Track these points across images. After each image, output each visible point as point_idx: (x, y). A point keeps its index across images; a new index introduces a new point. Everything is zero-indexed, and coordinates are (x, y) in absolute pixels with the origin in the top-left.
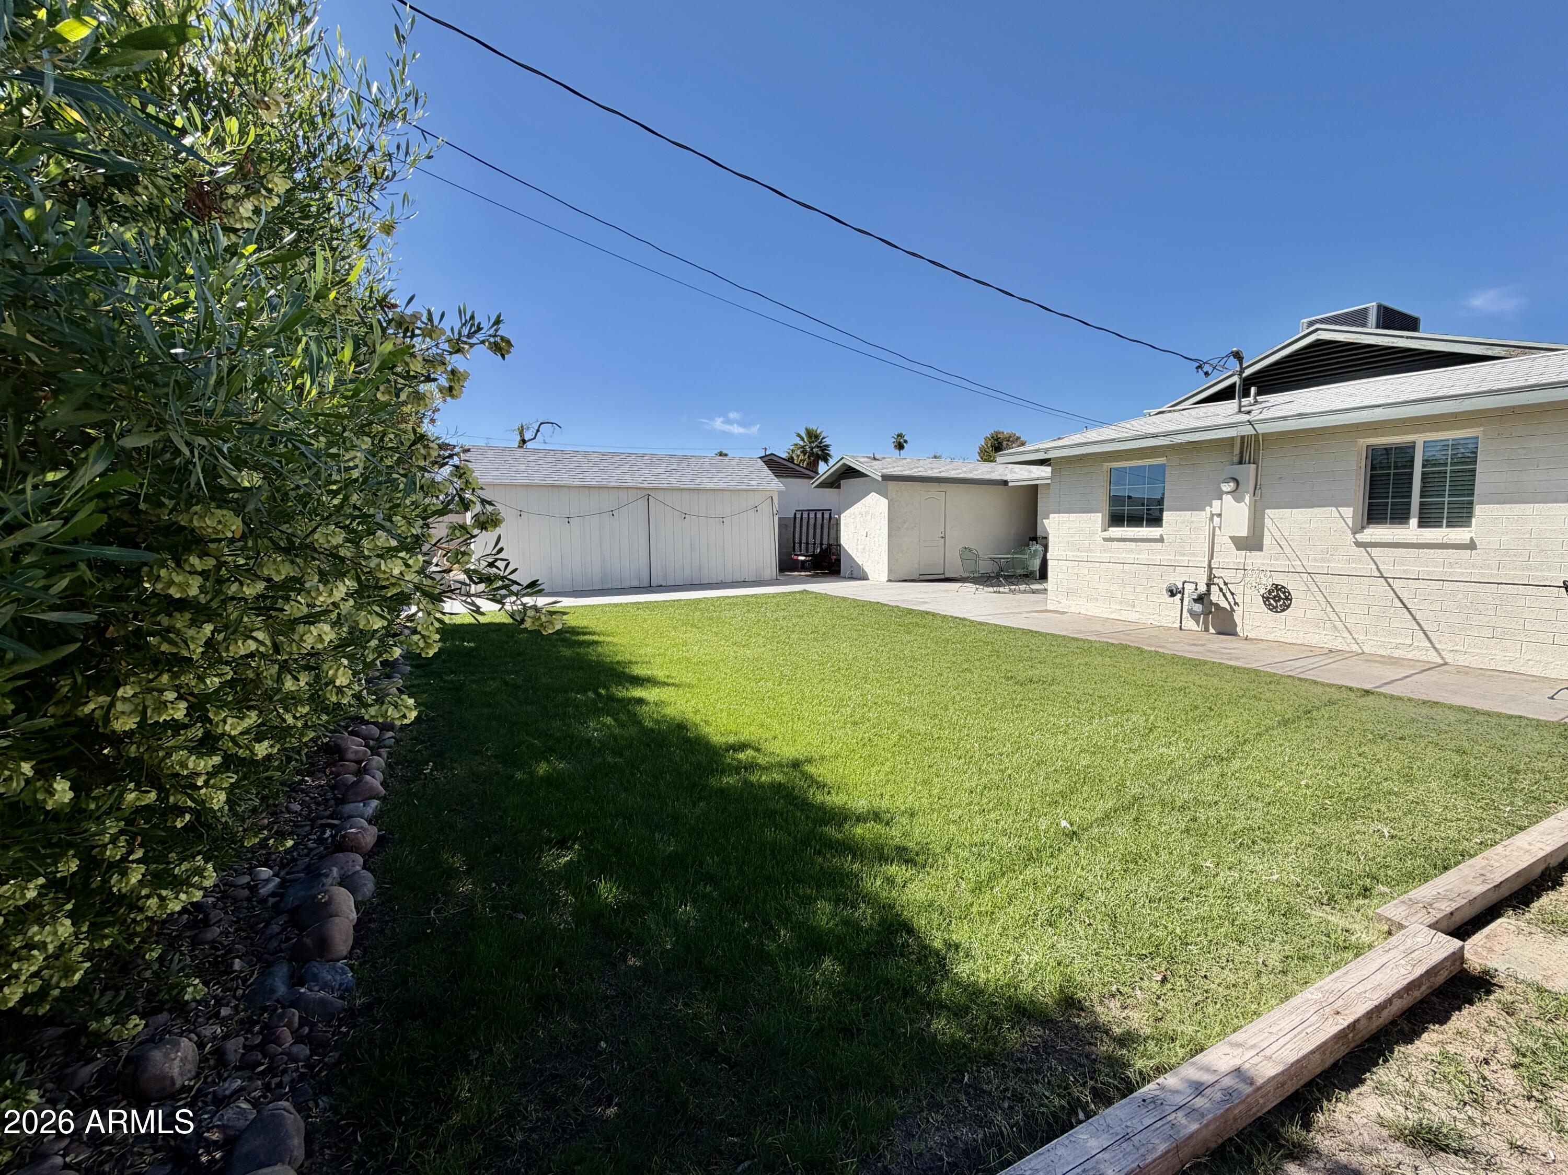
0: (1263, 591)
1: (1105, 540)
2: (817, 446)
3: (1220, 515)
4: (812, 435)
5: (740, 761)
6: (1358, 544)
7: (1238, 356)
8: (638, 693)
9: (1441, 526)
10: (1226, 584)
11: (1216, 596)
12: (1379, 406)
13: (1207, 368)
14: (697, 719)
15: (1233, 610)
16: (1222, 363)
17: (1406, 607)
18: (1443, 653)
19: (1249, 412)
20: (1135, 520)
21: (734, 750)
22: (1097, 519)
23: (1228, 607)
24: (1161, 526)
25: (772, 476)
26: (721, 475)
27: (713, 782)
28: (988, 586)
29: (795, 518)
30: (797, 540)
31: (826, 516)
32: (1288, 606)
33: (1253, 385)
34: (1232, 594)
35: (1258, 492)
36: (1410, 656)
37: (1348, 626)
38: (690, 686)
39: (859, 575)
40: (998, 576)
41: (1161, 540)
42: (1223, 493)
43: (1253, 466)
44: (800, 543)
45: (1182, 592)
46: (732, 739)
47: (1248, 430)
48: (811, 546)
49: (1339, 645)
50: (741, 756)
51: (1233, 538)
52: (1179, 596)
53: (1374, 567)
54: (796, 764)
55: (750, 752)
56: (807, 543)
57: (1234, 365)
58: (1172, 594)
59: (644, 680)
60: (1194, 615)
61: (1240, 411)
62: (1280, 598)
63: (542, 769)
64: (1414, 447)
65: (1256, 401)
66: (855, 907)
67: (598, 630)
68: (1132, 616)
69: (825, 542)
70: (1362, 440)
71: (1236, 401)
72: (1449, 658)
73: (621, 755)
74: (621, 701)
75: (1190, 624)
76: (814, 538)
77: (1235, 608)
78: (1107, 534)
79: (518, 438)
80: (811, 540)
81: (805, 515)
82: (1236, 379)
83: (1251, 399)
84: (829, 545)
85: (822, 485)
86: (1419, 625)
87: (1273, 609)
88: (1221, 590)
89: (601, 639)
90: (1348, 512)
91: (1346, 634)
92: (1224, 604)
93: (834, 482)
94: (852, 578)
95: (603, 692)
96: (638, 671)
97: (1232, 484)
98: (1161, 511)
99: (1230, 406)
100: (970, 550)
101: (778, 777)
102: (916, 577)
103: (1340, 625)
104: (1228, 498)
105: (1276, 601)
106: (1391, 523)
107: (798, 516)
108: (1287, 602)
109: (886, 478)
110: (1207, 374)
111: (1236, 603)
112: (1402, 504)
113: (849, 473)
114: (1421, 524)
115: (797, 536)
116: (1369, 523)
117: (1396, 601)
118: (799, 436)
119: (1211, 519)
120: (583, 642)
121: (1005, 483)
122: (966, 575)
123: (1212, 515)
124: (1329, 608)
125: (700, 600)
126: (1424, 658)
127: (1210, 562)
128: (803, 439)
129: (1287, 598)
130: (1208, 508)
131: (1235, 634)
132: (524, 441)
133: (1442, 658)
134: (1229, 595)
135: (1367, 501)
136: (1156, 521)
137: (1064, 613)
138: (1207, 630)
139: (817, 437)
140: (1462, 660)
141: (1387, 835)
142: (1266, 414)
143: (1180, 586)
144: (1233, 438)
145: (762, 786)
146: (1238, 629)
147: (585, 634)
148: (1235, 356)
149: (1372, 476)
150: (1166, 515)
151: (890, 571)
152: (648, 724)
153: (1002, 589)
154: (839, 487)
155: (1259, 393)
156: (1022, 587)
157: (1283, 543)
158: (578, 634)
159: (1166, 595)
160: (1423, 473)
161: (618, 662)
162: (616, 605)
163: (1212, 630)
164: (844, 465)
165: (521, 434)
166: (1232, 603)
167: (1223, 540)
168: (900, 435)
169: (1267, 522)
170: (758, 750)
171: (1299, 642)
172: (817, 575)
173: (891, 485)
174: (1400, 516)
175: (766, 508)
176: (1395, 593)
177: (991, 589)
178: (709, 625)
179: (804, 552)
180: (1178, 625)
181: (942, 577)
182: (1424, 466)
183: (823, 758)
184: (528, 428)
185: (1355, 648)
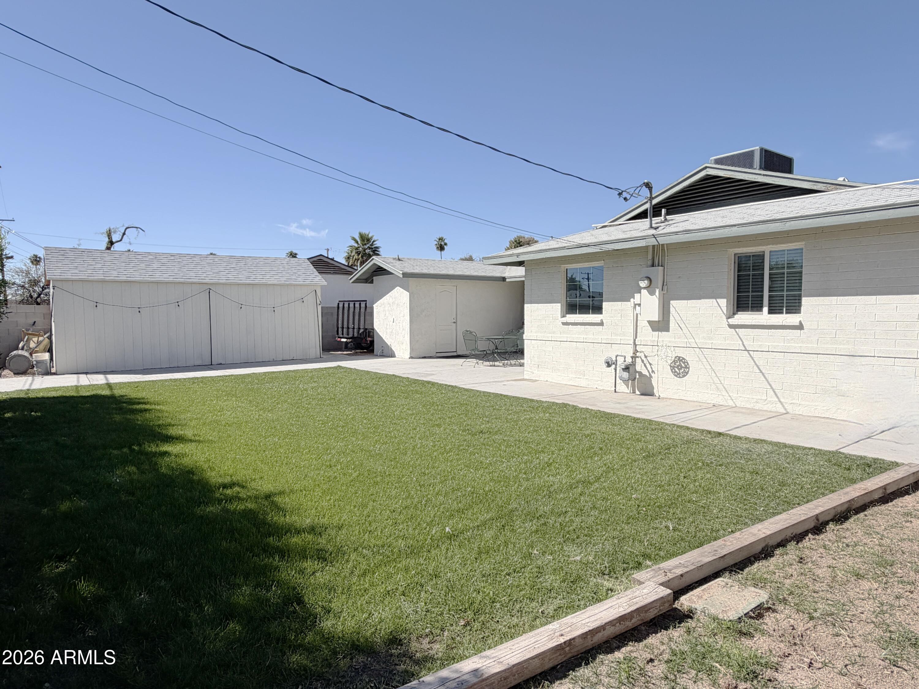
0: (670, 362)
1: (564, 324)
2: (369, 248)
3: (639, 305)
4: (365, 239)
5: (225, 495)
6: (731, 326)
7: (648, 186)
8: (166, 448)
9: (782, 313)
10: (646, 357)
11: (639, 367)
12: (735, 225)
13: (625, 195)
14: (206, 466)
15: (651, 377)
16: (637, 192)
17: (761, 372)
18: (786, 406)
19: (656, 228)
20: (584, 309)
21: (224, 488)
22: (557, 308)
23: (648, 374)
24: (601, 313)
25: (317, 273)
26: (273, 273)
27: (198, 511)
28: (486, 361)
29: (338, 307)
30: (340, 326)
31: (363, 305)
32: (687, 373)
33: (664, 207)
34: (650, 364)
35: (665, 287)
36: (765, 409)
37: (726, 387)
38: (211, 442)
39: (388, 353)
40: (493, 353)
41: (601, 324)
42: (641, 288)
43: (661, 268)
44: (343, 328)
45: (615, 363)
46: (227, 480)
47: (653, 242)
48: (351, 330)
49: (719, 401)
50: (229, 492)
51: (649, 322)
52: (613, 366)
53: (741, 343)
54: (268, 497)
55: (236, 489)
56: (348, 328)
57: (645, 191)
58: (609, 365)
59: (173, 438)
60: (625, 381)
61: (651, 227)
62: (682, 367)
63: (65, 506)
64: (763, 256)
65: (666, 220)
66: (268, 589)
67: (152, 400)
68: (583, 383)
69: (362, 327)
70: (731, 250)
71: (648, 219)
72: (790, 408)
73: (133, 494)
74: (147, 454)
75: (622, 387)
76: (354, 324)
77: (653, 375)
78: (564, 320)
79: (107, 240)
80: (351, 326)
81: (346, 305)
82: (647, 206)
83: (662, 218)
84: (365, 329)
85: (358, 281)
86: (770, 385)
87: (677, 375)
88: (643, 361)
89: (153, 407)
90: (723, 302)
91: (724, 393)
92: (645, 372)
93: (368, 279)
94: (383, 356)
95: (136, 448)
96: (172, 431)
97: (646, 282)
98: (602, 301)
99: (644, 223)
100: (471, 333)
101: (250, 505)
102: (434, 354)
103: (720, 386)
104: (644, 292)
105: (679, 369)
106: (752, 311)
107: (341, 305)
108: (687, 370)
109: (405, 275)
110: (625, 199)
111: (653, 371)
112: (757, 297)
113: (379, 271)
114: (771, 312)
115: (340, 322)
116: (738, 311)
117: (755, 367)
118: (354, 239)
119: (635, 307)
120: (136, 410)
121: (504, 279)
122: (467, 353)
123: (635, 305)
124: (714, 375)
125: (248, 375)
126: (774, 409)
127: (635, 340)
128: (357, 242)
129: (686, 367)
130: (632, 300)
131: (651, 394)
132: (111, 243)
133: (786, 409)
134: (648, 365)
135: (736, 294)
136: (598, 309)
137: (536, 381)
138: (634, 392)
139: (368, 240)
140: (798, 410)
141: (671, 528)
142: (668, 230)
143: (614, 359)
144: (647, 247)
145: (234, 512)
146: (655, 391)
147: (139, 403)
148: (646, 186)
149: (738, 276)
150: (605, 305)
151: (412, 349)
152: (163, 470)
153: (497, 363)
154: (372, 282)
155: (668, 214)
156: (513, 362)
157: (683, 326)
158: (134, 403)
159: (605, 365)
160: (770, 274)
161: (159, 426)
162: (176, 380)
163: (638, 392)
164: (375, 264)
165: (109, 236)
166: (650, 371)
167: (643, 324)
168: (441, 239)
169: (672, 309)
170: (243, 487)
171: (695, 399)
172: (356, 354)
173: (411, 281)
174: (757, 307)
175: (310, 300)
176: (754, 362)
177: (488, 363)
178: (248, 395)
179: (345, 335)
180: (613, 389)
181: (455, 354)
182: (771, 269)
183: (292, 491)
184: (115, 232)
185: (731, 403)
